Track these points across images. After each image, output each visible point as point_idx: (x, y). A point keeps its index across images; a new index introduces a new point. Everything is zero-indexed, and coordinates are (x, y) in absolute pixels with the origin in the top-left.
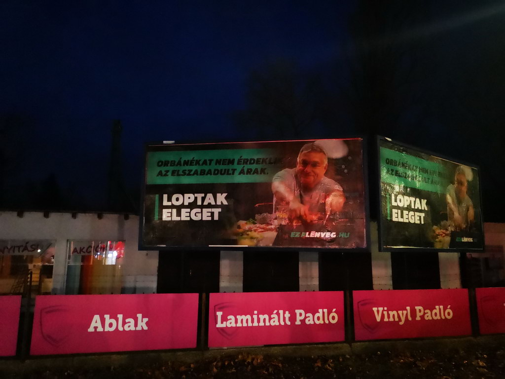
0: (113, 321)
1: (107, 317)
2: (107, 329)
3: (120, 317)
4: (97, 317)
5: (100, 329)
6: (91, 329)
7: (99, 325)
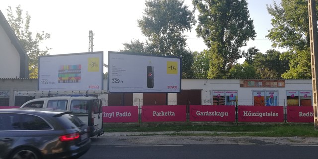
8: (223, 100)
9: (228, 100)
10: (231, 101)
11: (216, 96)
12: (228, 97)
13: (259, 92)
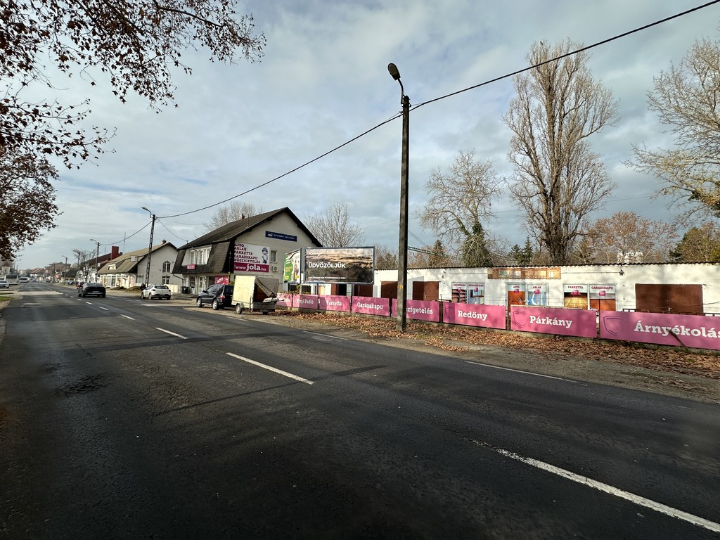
8: (464, 294)
9: (472, 296)
10: (475, 297)
11: (457, 290)
12: (472, 291)
13: (517, 285)
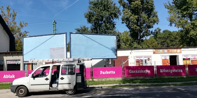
0: (8, 76)
1: (7, 75)
2: (7, 77)
3: (9, 75)
4: (5, 75)
5: (5, 78)
6: (4, 78)
7: (5, 77)
8: (142, 62)
11: (138, 60)
